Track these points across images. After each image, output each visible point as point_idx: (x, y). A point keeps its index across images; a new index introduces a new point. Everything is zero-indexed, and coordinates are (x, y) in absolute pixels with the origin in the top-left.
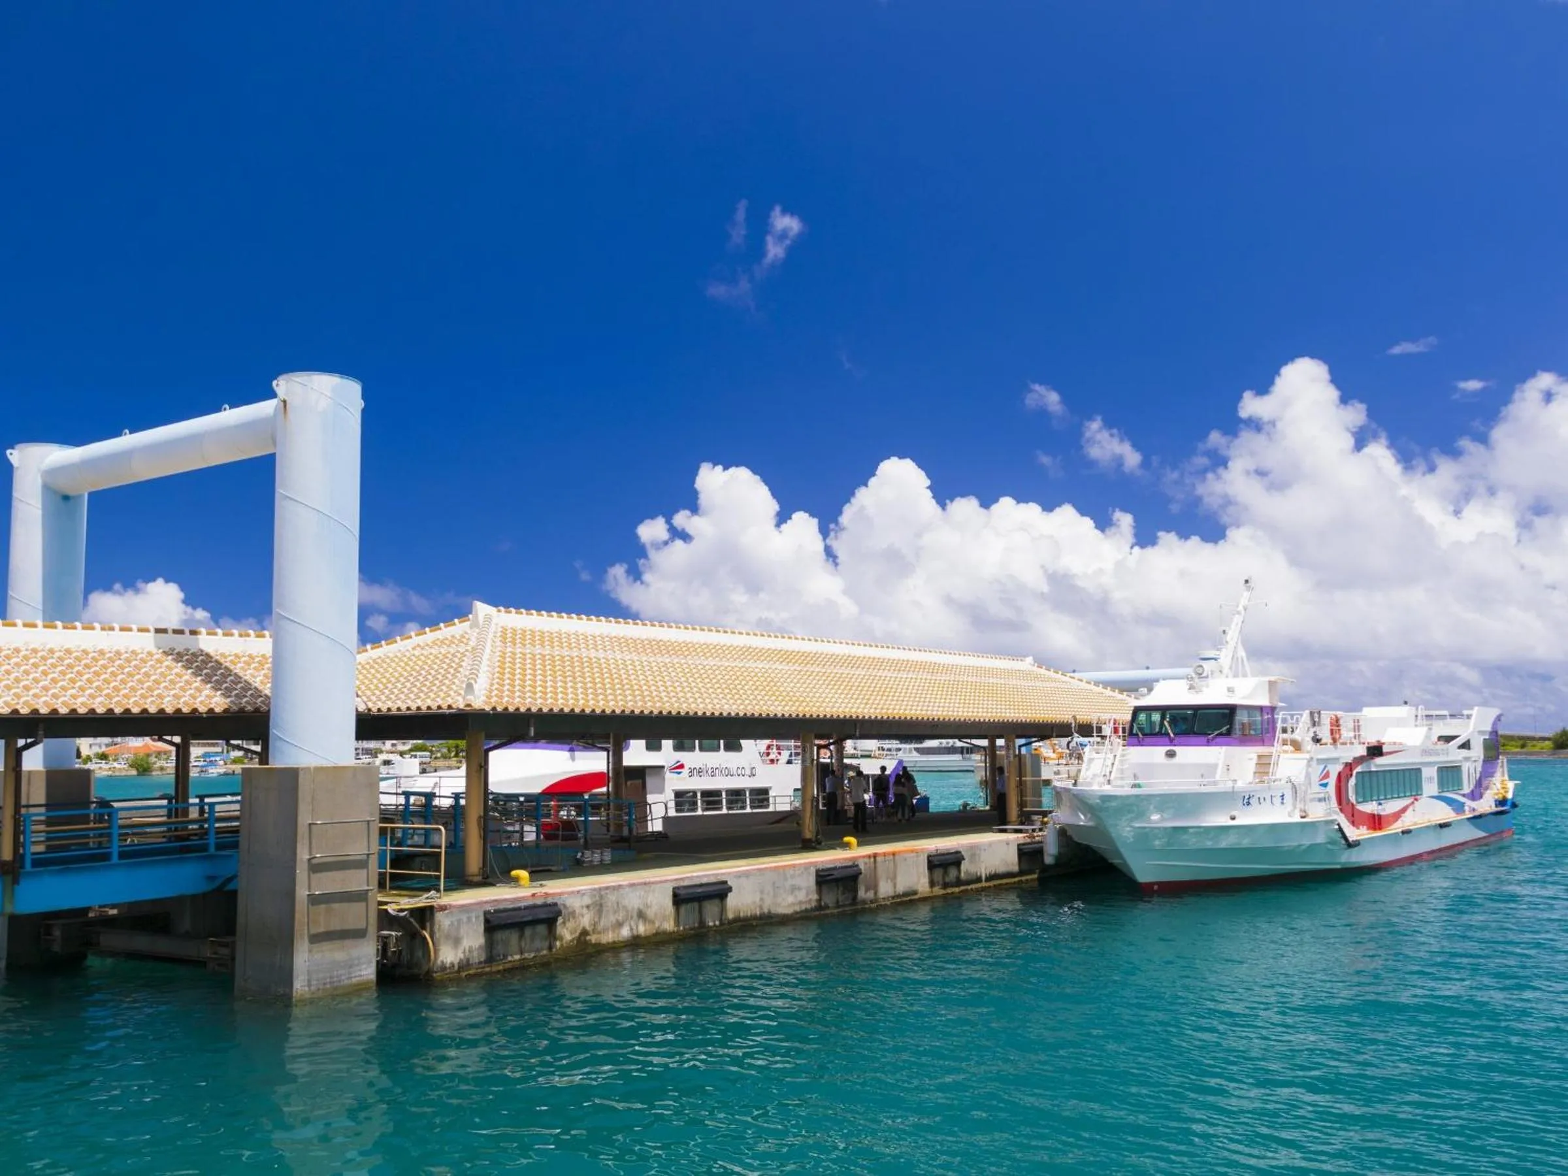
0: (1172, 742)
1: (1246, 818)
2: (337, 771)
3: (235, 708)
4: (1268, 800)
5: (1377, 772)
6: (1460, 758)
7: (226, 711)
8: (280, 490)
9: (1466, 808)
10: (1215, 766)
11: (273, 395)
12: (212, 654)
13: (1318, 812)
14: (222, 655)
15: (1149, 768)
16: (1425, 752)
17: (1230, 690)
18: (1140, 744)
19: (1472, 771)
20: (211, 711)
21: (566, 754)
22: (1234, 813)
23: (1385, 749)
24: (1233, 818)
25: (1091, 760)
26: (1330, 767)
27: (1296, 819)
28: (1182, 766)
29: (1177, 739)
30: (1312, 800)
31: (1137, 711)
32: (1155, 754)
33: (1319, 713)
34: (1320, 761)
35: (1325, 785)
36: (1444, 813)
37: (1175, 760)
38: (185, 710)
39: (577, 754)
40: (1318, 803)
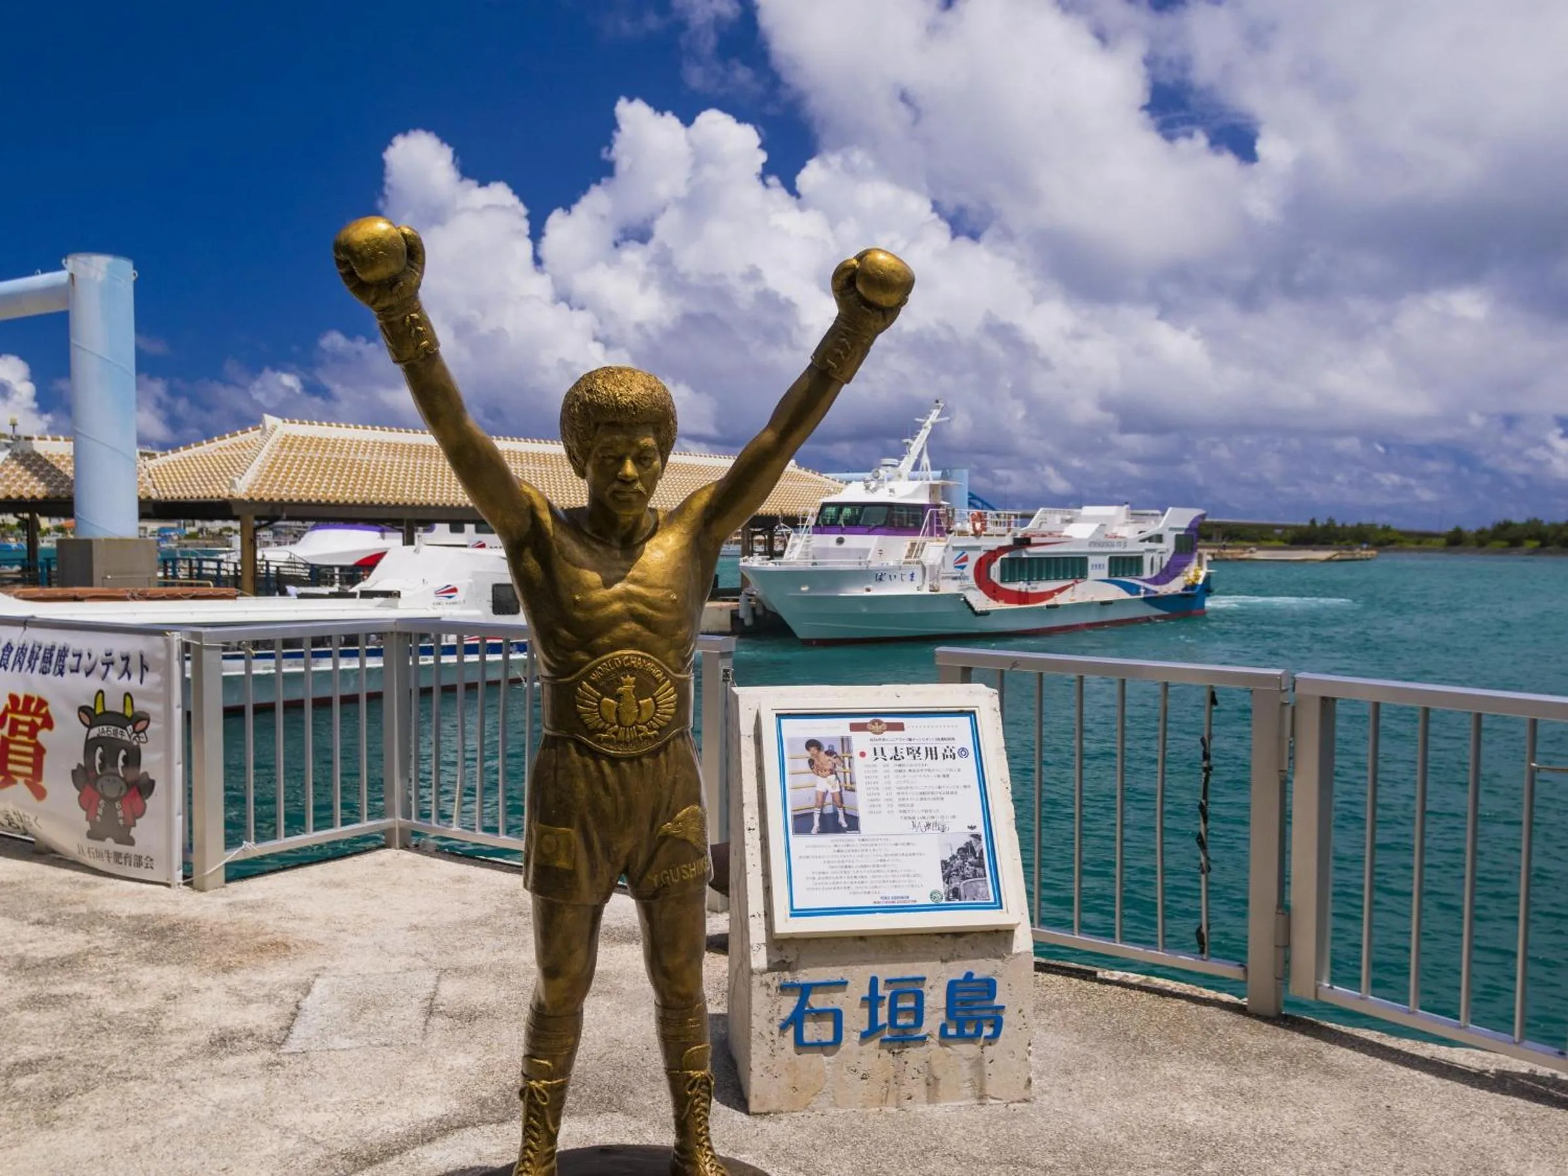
0: (843, 531)
1: (878, 591)
2: (123, 542)
3: (52, 496)
4: (899, 576)
5: (1029, 559)
6: (1142, 549)
7: (46, 498)
8: (73, 341)
9: (1142, 591)
10: (868, 551)
11: (62, 268)
12: (43, 454)
13: (949, 588)
14: (51, 456)
15: (825, 552)
16: (1093, 543)
17: (891, 491)
18: (822, 533)
19: (1157, 561)
20: (34, 497)
21: (377, 534)
22: (870, 586)
23: (1034, 540)
24: (868, 590)
25: (794, 545)
26: (968, 553)
27: (926, 591)
28: (848, 551)
29: (848, 529)
30: (944, 578)
31: (825, 505)
32: (830, 540)
33: (953, 511)
34: (955, 548)
35: (963, 567)
36: (1114, 593)
37: (843, 546)
38: (14, 496)
39: (387, 534)
40: (951, 581)
